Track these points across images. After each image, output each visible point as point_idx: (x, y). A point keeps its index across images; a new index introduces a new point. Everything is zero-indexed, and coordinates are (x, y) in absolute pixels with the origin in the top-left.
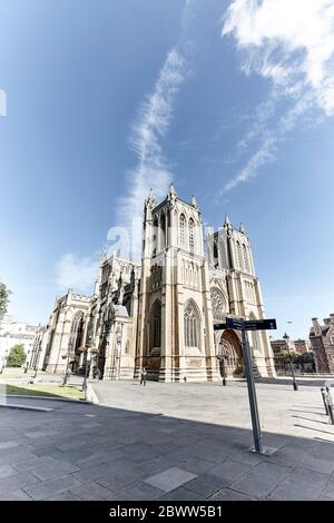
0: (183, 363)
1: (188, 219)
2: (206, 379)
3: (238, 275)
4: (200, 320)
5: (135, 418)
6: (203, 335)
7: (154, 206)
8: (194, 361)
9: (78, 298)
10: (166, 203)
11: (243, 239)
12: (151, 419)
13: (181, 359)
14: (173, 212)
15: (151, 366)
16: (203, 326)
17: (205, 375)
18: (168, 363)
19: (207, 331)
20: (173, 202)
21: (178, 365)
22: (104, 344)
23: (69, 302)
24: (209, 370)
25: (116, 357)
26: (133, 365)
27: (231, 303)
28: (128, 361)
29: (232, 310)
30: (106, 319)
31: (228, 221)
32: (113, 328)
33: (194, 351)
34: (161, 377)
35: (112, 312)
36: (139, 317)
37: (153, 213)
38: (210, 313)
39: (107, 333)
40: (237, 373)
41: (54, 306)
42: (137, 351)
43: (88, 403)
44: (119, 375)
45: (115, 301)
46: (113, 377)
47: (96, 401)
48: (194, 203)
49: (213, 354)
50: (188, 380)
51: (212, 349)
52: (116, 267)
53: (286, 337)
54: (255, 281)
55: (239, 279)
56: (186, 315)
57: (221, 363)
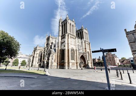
0: (70, 64)
1: (72, 25)
2: (76, 68)
3: (85, 41)
4: (75, 53)
5: (63, 79)
6: (75, 57)
7: (62, 21)
8: (73, 64)
9: (40, 47)
10: (66, 20)
11: (86, 32)
12: (68, 79)
13: (70, 63)
14: (68, 23)
15: (62, 65)
16: (76, 55)
17: (76, 67)
18: (66, 64)
19: (77, 56)
20: (68, 20)
21: (69, 65)
22: (48, 59)
23: (38, 49)
24: (77, 66)
25: (52, 63)
26: (56, 65)
27: (83, 49)
28: (55, 64)
29: (83, 51)
30: (49, 53)
31: (83, 26)
32: (51, 55)
33: (73, 61)
34: (64, 68)
35: (50, 51)
36: (58, 52)
37: (62, 23)
38: (77, 51)
39: (49, 57)
40: (84, 67)
41: (33, 50)
42: (58, 61)
43: (47, 75)
44: (53, 67)
45: (51, 48)
46: (51, 68)
47: (49, 75)
48: (74, 21)
49: (78, 62)
50: (72, 69)
51: (78, 61)
52: (50, 39)
53: (100, 57)
54: (89, 43)
56: (71, 52)
57: (80, 64)
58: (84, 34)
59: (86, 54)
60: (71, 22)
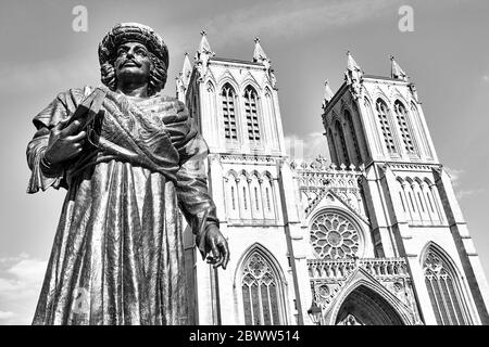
1: (241, 91)
3: (381, 171)
4: (282, 284)
6: (294, 312)
14: (204, 87)
19: (298, 302)
20: (203, 67)
27: (375, 232)
29: (378, 248)
38: (299, 266)
54: (436, 174)
55: (383, 180)
58: (368, 114)
59: (407, 268)
60: (235, 72)
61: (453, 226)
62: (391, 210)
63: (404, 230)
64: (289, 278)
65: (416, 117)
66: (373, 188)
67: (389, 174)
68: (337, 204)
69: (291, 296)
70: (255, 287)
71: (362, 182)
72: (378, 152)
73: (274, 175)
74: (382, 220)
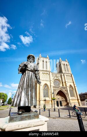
1: (45, 62)
2: (51, 107)
6: (50, 94)
8: (47, 102)
11: (66, 63)
20: (40, 58)
21: (40, 103)
24: (52, 104)
27: (63, 83)
29: (63, 85)
54: (71, 75)
58: (62, 66)
59: (67, 88)
60: (44, 59)
61: (73, 82)
62: (65, 80)
63: (67, 83)
64: (50, 89)
65: (69, 67)
66: (63, 77)
67: (65, 74)
68: (57, 78)
69: (50, 91)
70: (45, 89)
71: (61, 75)
72: (63, 72)
73: (49, 74)
74: (64, 81)
